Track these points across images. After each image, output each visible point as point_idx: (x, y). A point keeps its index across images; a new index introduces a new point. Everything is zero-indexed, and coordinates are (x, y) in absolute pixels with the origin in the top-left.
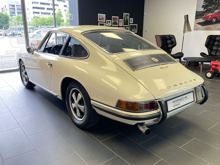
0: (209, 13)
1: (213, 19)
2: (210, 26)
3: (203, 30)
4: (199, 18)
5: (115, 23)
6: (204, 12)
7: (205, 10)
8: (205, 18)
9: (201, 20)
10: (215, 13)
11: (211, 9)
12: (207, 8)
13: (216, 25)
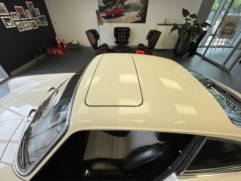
0: (109, 8)
1: (112, 14)
2: (111, 19)
3: (106, 23)
4: (102, 12)
5: (22, 16)
6: (105, 7)
7: (105, 5)
8: (106, 13)
9: (104, 15)
10: (113, 9)
11: (109, 5)
12: (107, 4)
13: (115, 19)
